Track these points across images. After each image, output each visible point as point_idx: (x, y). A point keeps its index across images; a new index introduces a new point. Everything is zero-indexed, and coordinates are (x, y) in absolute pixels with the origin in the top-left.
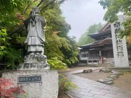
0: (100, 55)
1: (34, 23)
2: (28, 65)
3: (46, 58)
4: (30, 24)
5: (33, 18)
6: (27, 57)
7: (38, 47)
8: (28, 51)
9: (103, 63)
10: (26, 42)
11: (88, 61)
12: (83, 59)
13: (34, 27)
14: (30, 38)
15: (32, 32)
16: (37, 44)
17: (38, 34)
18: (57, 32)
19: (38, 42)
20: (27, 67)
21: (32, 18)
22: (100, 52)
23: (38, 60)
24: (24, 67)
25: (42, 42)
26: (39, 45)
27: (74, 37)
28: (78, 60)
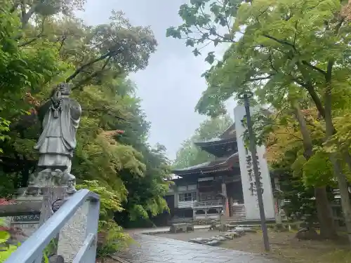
0: (224, 193)
1: (56, 112)
2: (35, 191)
3: (73, 180)
4: (49, 114)
5: (57, 104)
6: (36, 176)
7: (59, 158)
8: (39, 165)
9: (230, 215)
10: (36, 147)
11: (194, 212)
12: (182, 205)
13: (57, 120)
14: (46, 140)
15: (52, 129)
16: (59, 151)
17: (61, 133)
18: (114, 132)
19: (60, 148)
20: (34, 195)
21: (54, 104)
22: (224, 186)
23: (56, 182)
24: (28, 194)
25: (69, 148)
26: (62, 155)
27: (161, 148)
28: (167, 208)
